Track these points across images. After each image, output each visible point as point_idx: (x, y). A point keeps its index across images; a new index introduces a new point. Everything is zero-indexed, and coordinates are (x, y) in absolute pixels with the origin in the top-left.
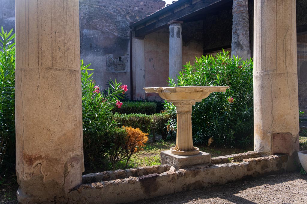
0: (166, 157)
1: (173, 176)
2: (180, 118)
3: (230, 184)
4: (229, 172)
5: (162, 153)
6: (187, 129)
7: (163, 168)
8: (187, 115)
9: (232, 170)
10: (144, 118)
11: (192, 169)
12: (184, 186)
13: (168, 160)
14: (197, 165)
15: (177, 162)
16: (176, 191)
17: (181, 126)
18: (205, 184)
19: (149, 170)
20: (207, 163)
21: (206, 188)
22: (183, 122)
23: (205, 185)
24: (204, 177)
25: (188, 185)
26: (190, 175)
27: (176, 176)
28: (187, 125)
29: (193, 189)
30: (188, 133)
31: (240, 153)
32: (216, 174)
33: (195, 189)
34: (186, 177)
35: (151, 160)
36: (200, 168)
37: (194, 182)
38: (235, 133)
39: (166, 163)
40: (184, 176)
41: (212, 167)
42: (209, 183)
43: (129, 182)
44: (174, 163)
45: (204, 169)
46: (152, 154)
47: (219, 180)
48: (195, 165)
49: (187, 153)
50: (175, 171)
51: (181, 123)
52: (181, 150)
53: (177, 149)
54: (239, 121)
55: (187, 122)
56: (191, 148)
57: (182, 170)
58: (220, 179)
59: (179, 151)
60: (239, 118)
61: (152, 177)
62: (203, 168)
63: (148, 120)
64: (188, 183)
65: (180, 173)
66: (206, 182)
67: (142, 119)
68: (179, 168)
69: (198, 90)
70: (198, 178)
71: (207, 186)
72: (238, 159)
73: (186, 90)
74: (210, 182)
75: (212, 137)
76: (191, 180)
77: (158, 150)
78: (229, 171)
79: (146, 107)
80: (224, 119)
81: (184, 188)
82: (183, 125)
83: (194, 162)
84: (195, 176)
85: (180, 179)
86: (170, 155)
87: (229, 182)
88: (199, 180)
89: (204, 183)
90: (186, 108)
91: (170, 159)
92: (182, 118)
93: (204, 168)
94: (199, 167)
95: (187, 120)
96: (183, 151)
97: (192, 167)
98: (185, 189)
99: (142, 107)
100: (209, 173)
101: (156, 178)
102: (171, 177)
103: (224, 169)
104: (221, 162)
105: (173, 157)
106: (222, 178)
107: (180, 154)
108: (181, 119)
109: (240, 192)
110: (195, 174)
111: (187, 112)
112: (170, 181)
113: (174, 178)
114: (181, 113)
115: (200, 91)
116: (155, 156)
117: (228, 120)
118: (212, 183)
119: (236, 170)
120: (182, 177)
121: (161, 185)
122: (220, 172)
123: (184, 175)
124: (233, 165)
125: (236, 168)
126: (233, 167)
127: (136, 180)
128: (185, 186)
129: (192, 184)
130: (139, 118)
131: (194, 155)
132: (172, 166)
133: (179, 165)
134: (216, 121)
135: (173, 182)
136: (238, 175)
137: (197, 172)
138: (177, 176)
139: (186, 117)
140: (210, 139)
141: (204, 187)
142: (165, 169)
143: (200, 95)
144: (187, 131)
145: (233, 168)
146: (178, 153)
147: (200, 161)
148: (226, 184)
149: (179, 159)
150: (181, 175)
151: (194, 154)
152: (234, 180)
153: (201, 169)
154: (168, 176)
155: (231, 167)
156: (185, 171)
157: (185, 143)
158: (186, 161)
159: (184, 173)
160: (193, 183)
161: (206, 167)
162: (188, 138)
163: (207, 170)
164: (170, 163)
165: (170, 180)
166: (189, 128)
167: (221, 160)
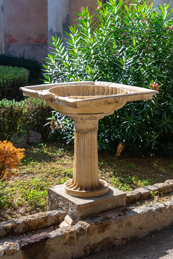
0: (57, 199)
1: (71, 235)
2: (80, 139)
3: (153, 236)
4: (153, 219)
5: (51, 190)
6: (91, 156)
7: (53, 217)
8: (91, 135)
9: (156, 215)
10: (12, 108)
11: (99, 220)
12: (86, 248)
13: (61, 203)
14: (105, 211)
15: (75, 210)
16: (74, 256)
17: (82, 151)
18: (117, 241)
19: (31, 223)
20: (119, 207)
21: (119, 246)
22: (84, 146)
23: (117, 243)
24: (116, 232)
25: (93, 245)
26: (96, 231)
27: (75, 235)
28: (91, 150)
29: (100, 250)
30: (91, 162)
31: (168, 180)
32: (134, 225)
33: (102, 250)
34: (89, 234)
35: (28, 186)
36: (111, 218)
37: (102, 240)
38: (158, 136)
39: (57, 208)
40: (87, 234)
41: (128, 213)
42: (123, 239)
43: (5, 254)
44: (70, 210)
45: (115, 219)
46: (29, 173)
47: (137, 233)
48: (103, 212)
49: (90, 194)
50: (73, 224)
51: (82, 147)
52: (81, 189)
53: (75, 185)
54: (166, 118)
55: (91, 145)
56: (96, 185)
57: (83, 222)
58: (139, 230)
59: (77, 190)
60: (165, 113)
61: (40, 241)
62: (114, 217)
63: (18, 110)
64: (93, 242)
65: (81, 229)
66: (119, 238)
67: (8, 110)
68: (79, 218)
69: (110, 101)
70: (108, 234)
71: (120, 244)
72: (165, 190)
73: (91, 103)
74: (125, 237)
75: (122, 141)
76: (98, 238)
77: (37, 164)
78: (153, 217)
79: (12, 79)
80: (143, 114)
81: (86, 250)
82: (84, 150)
83: (102, 208)
84: (103, 231)
85: (81, 238)
86: (63, 196)
87: (151, 233)
88: (108, 236)
89: (116, 239)
90: (90, 124)
91: (64, 203)
92: (83, 140)
93: (117, 216)
94: (109, 216)
95: (92, 142)
96: (84, 191)
97: (99, 216)
98: (88, 251)
99: (5, 81)
100: (124, 225)
101: (46, 242)
102: (67, 237)
103: (145, 216)
104: (140, 198)
105: (69, 201)
106: (141, 229)
107: (80, 195)
108: (81, 141)
109: (168, 253)
110: (103, 228)
111: (91, 130)
112: (66, 243)
113: (71, 238)
114: (82, 132)
115: (113, 102)
116: (33, 178)
117: (148, 117)
118: (128, 238)
119: (162, 214)
120: (83, 235)
121: (53, 250)
122: (139, 221)
123: (87, 232)
124: (158, 207)
125: (162, 213)
126: (158, 211)
127: (15, 248)
128: (88, 248)
129: (98, 243)
130: (5, 108)
131: (100, 196)
132: (67, 215)
133: (79, 215)
134: (131, 119)
135: (70, 244)
136: (164, 221)
137: (107, 225)
138: (77, 234)
139: (90, 138)
140: (120, 146)
141: (115, 246)
142: (56, 219)
143: (113, 107)
144: (91, 159)
145: (158, 213)
146: (77, 194)
147: (110, 205)
148: (147, 236)
149: (79, 205)
150: (82, 233)
151: (101, 194)
152: (159, 228)
153: (111, 220)
154: (63, 236)
155: (156, 210)
156: (89, 225)
157: (87, 177)
158: (90, 208)
159: (87, 229)
160: (100, 242)
161: (119, 216)
162: (92, 169)
163: (120, 220)
164: (64, 208)
165: (67, 241)
166: (93, 154)
167: (140, 195)
